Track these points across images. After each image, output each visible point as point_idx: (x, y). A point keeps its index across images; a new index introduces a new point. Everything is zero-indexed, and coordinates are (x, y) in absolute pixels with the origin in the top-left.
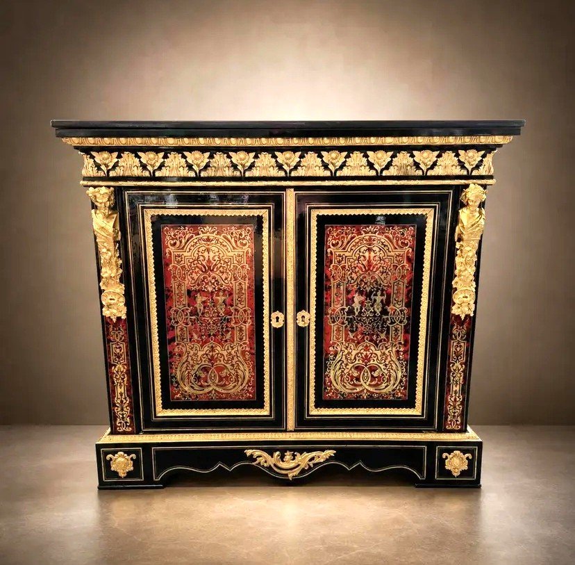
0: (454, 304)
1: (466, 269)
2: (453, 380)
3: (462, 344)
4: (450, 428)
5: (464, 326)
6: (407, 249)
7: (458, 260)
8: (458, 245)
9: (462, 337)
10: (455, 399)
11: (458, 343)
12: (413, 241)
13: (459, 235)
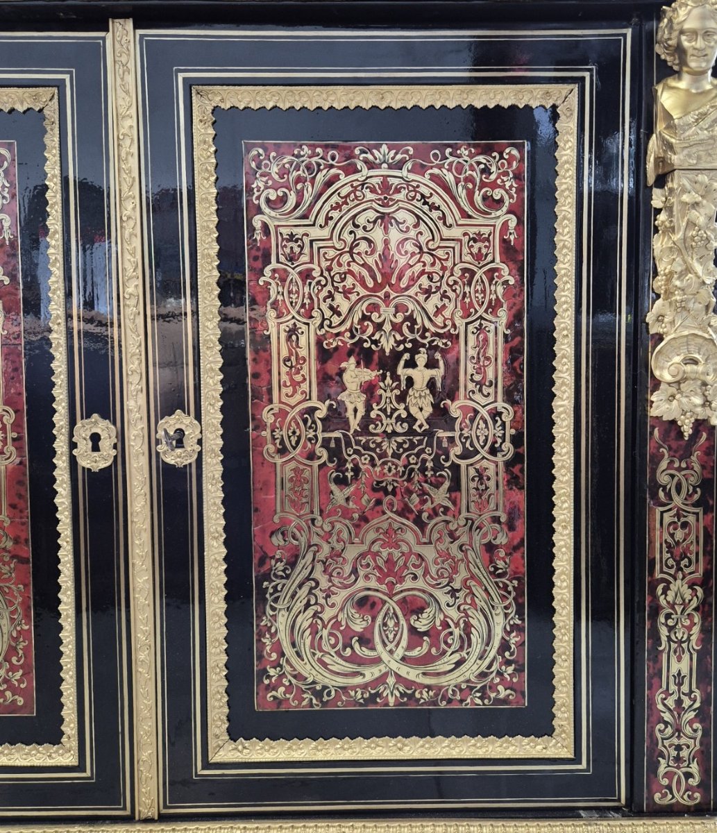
0: (657, 384)
1: (688, 269)
2: (669, 638)
3: (691, 519)
4: (667, 800)
5: (694, 458)
6: (501, 216)
7: (659, 244)
8: (657, 199)
9: (689, 496)
10: (679, 702)
11: (678, 515)
12: (520, 190)
13: (660, 161)
